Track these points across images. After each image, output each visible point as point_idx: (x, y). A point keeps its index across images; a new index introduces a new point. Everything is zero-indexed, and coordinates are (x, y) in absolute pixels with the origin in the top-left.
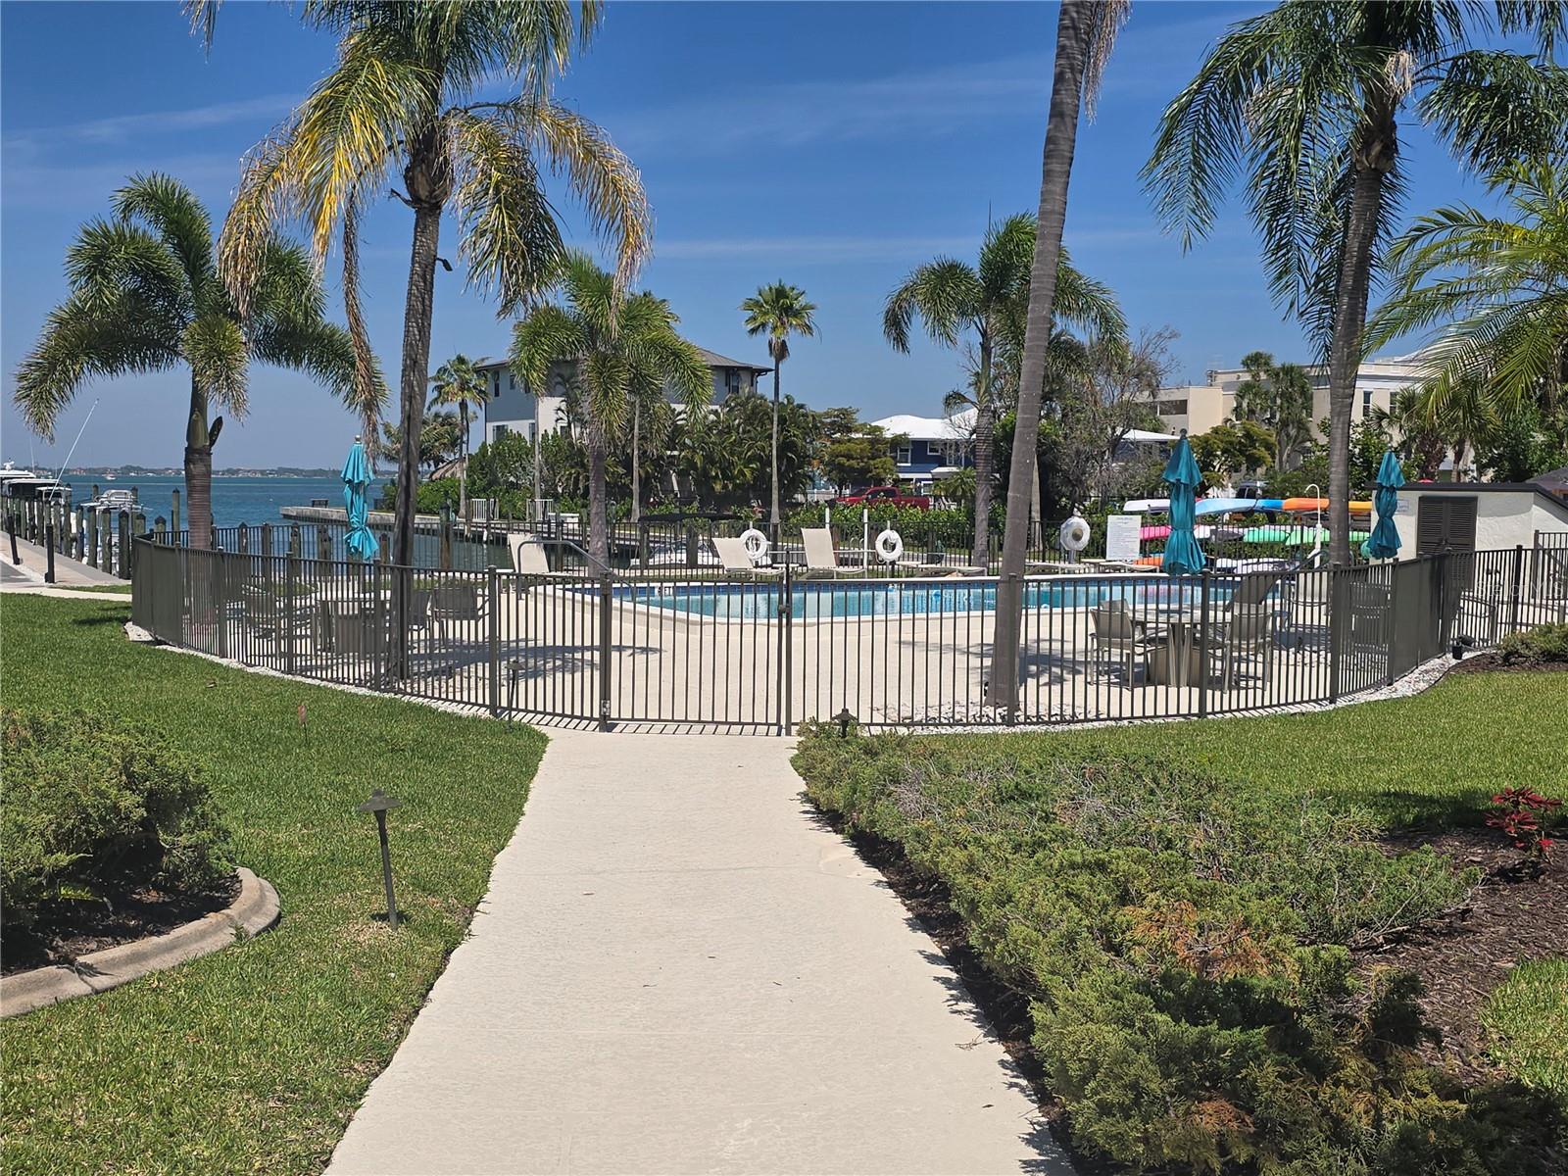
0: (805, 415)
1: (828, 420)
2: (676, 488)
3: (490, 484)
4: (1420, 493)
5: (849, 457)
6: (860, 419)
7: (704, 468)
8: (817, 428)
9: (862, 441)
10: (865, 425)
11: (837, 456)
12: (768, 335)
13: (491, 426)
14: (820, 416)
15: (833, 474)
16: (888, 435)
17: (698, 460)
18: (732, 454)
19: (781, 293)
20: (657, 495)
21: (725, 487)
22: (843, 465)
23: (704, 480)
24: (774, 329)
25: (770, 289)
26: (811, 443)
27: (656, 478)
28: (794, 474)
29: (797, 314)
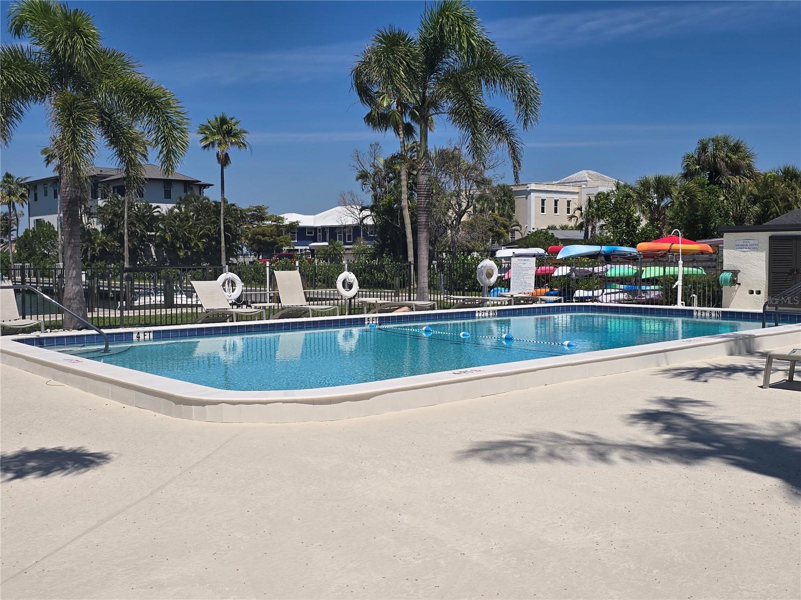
0: (236, 210)
1: (250, 213)
2: (154, 254)
3: (30, 255)
4: (769, 234)
5: (264, 235)
6: (269, 212)
7: (172, 242)
8: (244, 218)
9: (271, 226)
10: (272, 216)
11: (256, 235)
12: (217, 149)
13: (33, 219)
14: (245, 210)
15: (254, 246)
16: (287, 222)
17: (168, 237)
18: (190, 233)
19: (223, 121)
20: (142, 260)
21: (186, 254)
22: (260, 240)
23: (172, 250)
24: (220, 144)
25: (216, 119)
26: (239, 227)
27: (141, 249)
28: (230, 246)
29: (235, 135)
